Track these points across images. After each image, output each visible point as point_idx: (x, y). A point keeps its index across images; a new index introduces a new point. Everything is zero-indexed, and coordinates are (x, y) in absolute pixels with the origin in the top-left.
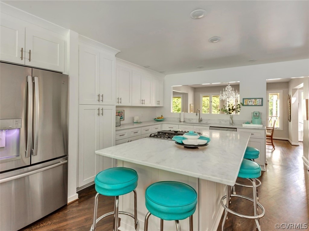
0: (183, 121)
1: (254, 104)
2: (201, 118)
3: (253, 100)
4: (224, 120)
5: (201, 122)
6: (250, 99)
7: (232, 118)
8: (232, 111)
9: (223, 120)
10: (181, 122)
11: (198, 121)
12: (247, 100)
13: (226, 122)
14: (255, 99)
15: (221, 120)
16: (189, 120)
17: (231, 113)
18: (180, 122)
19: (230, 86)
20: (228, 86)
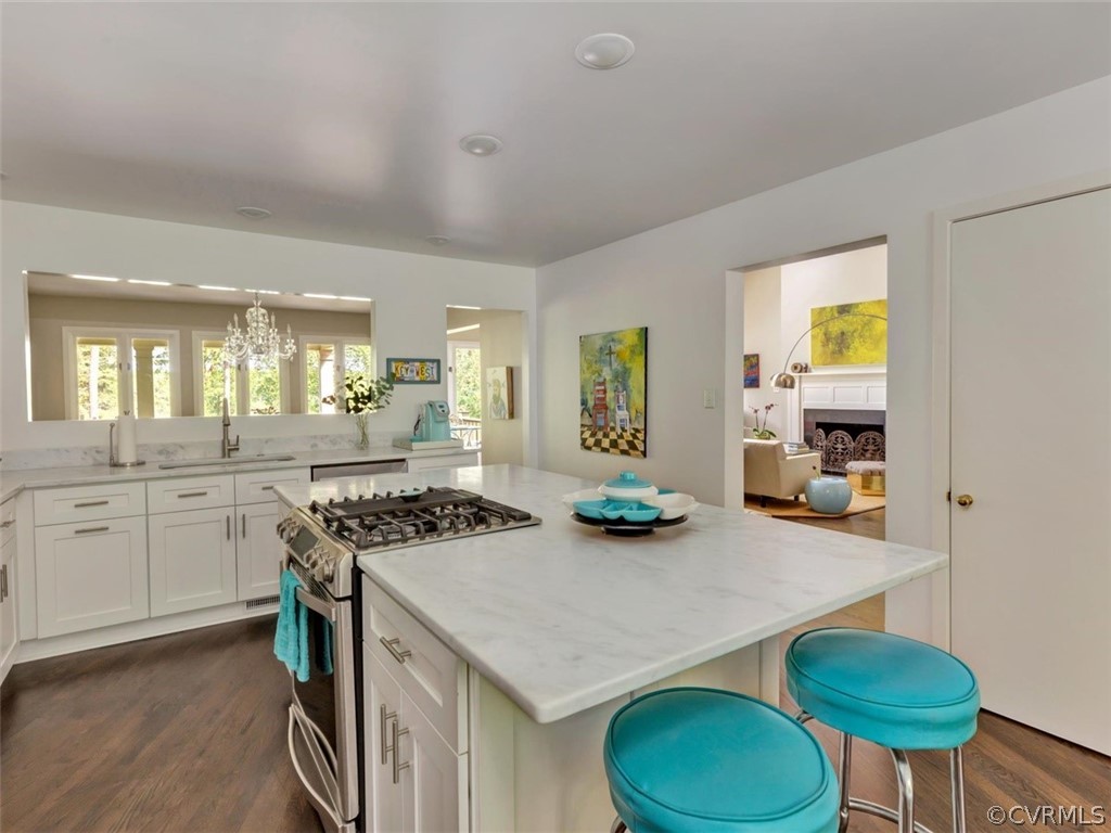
0: (133, 459)
1: (417, 379)
2: (232, 438)
3: (417, 364)
4: (327, 436)
5: (233, 454)
6: (407, 361)
7: (362, 425)
8: (365, 404)
9: (323, 438)
10: (123, 465)
11: (219, 452)
12: (400, 365)
13: (334, 442)
14: (422, 361)
15: (315, 437)
16: (163, 451)
17: (362, 409)
18: (115, 465)
19: (262, 307)
20: (253, 306)
